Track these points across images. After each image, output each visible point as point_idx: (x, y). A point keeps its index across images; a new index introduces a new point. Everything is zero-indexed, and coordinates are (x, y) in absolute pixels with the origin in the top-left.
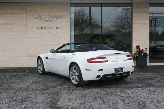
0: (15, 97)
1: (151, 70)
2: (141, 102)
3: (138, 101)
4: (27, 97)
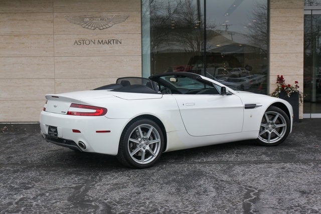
0: (10, 179)
2: (253, 191)
3: (248, 189)
4: (34, 180)
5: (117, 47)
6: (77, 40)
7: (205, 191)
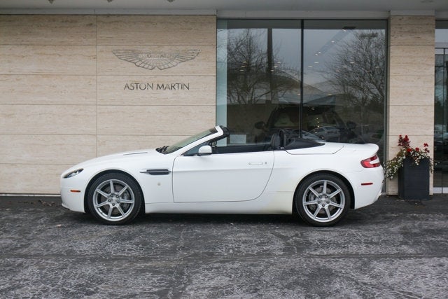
0: (59, 278)
1: (440, 206)
4: (94, 281)
5: (183, 93)
6: (129, 84)
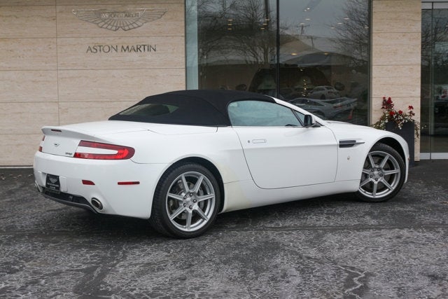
2: (358, 275)
3: (349, 272)
5: (149, 56)
6: (92, 46)
7: (285, 276)
